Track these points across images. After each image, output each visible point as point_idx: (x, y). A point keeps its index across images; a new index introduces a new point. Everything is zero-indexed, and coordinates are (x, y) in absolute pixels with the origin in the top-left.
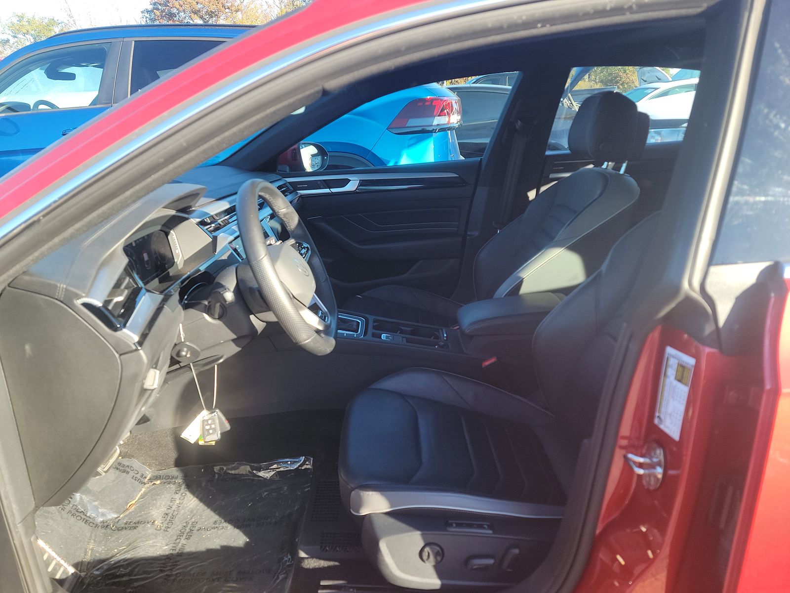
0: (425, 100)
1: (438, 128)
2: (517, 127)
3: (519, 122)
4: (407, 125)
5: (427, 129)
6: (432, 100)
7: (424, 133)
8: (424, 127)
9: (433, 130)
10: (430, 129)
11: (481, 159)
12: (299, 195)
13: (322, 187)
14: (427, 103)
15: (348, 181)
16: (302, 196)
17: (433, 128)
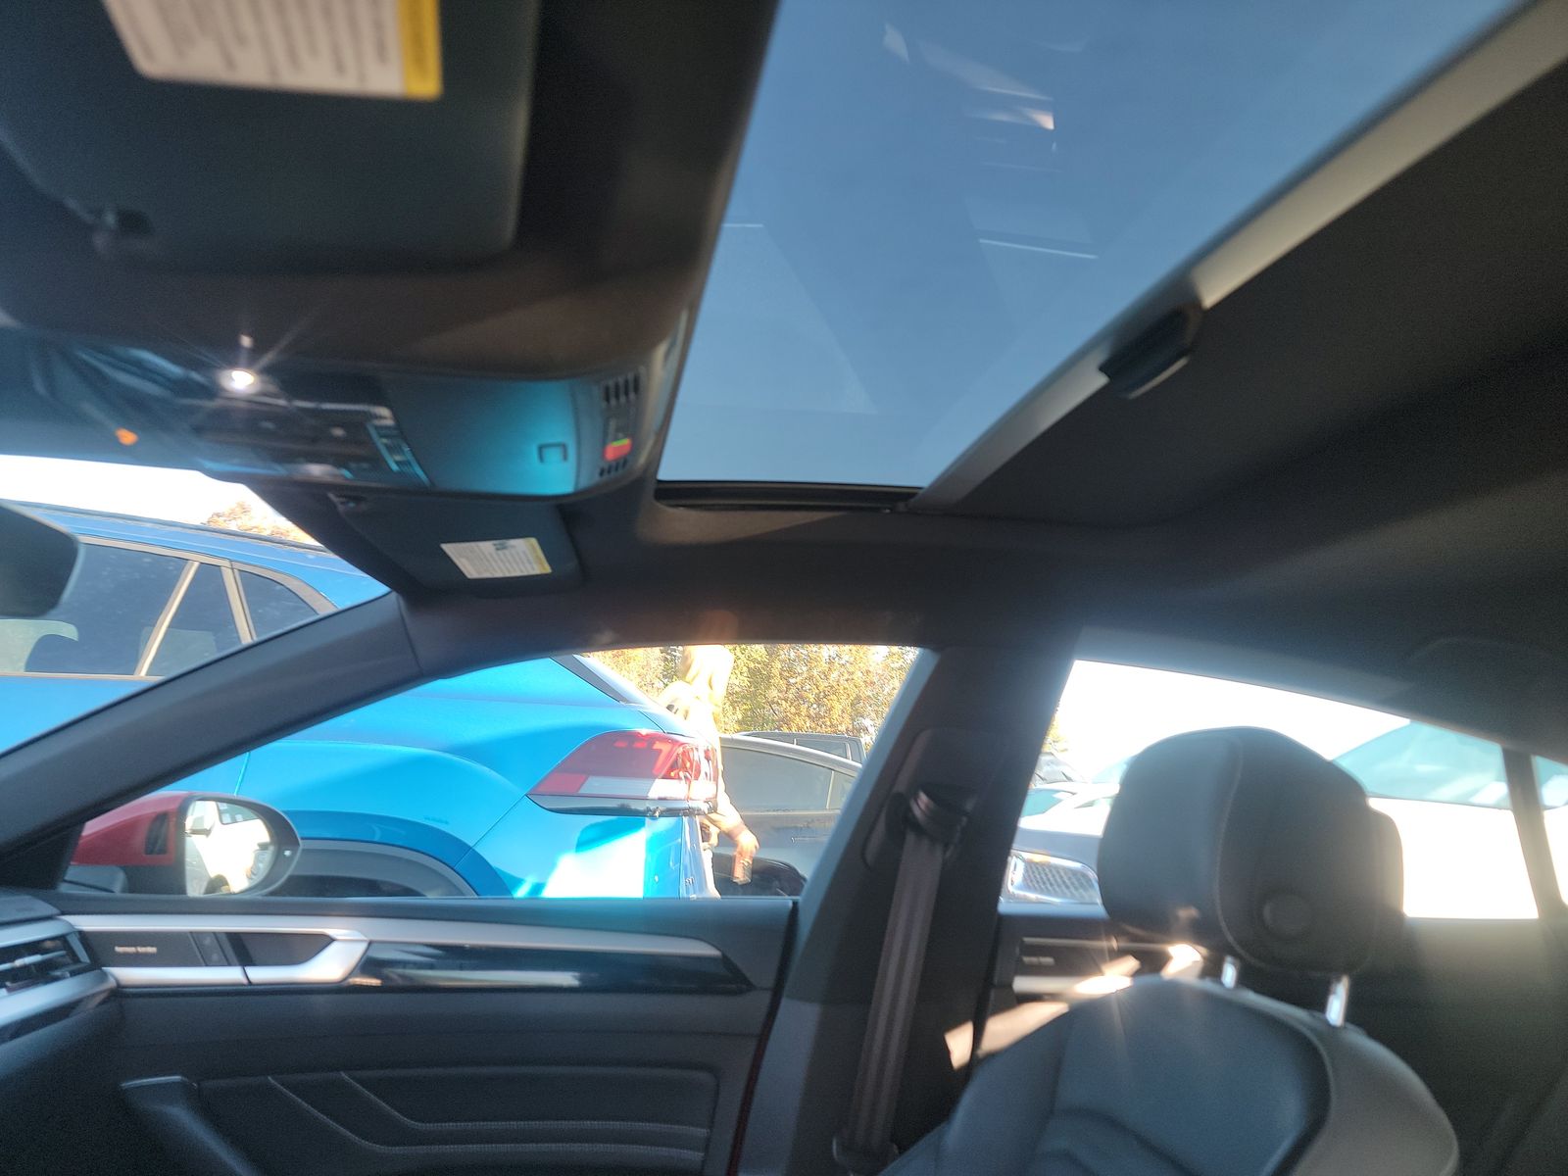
0: (632, 737)
1: (662, 807)
2: (917, 813)
3: (923, 798)
4: (582, 791)
5: (633, 807)
6: (651, 739)
7: (626, 816)
8: (625, 802)
9: (649, 810)
10: (640, 806)
11: (795, 904)
12: (111, 984)
13: (215, 957)
14: (637, 745)
15: (323, 942)
16: (120, 993)
17: (648, 804)
